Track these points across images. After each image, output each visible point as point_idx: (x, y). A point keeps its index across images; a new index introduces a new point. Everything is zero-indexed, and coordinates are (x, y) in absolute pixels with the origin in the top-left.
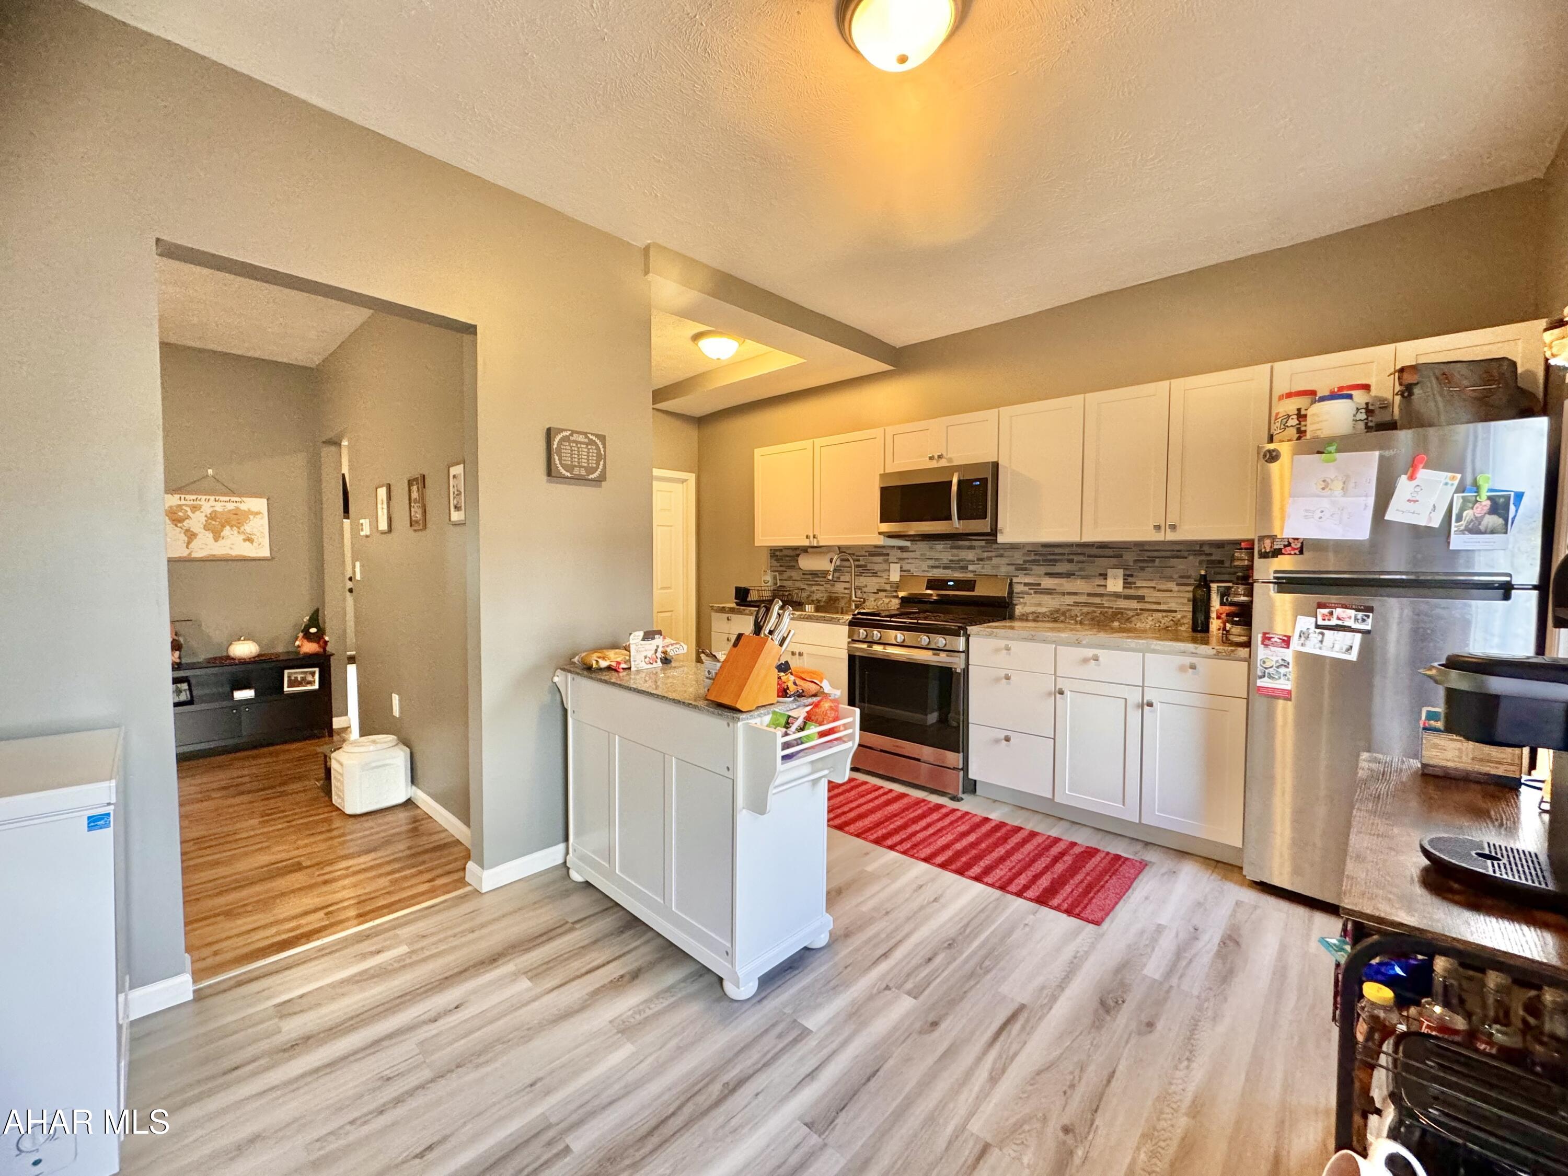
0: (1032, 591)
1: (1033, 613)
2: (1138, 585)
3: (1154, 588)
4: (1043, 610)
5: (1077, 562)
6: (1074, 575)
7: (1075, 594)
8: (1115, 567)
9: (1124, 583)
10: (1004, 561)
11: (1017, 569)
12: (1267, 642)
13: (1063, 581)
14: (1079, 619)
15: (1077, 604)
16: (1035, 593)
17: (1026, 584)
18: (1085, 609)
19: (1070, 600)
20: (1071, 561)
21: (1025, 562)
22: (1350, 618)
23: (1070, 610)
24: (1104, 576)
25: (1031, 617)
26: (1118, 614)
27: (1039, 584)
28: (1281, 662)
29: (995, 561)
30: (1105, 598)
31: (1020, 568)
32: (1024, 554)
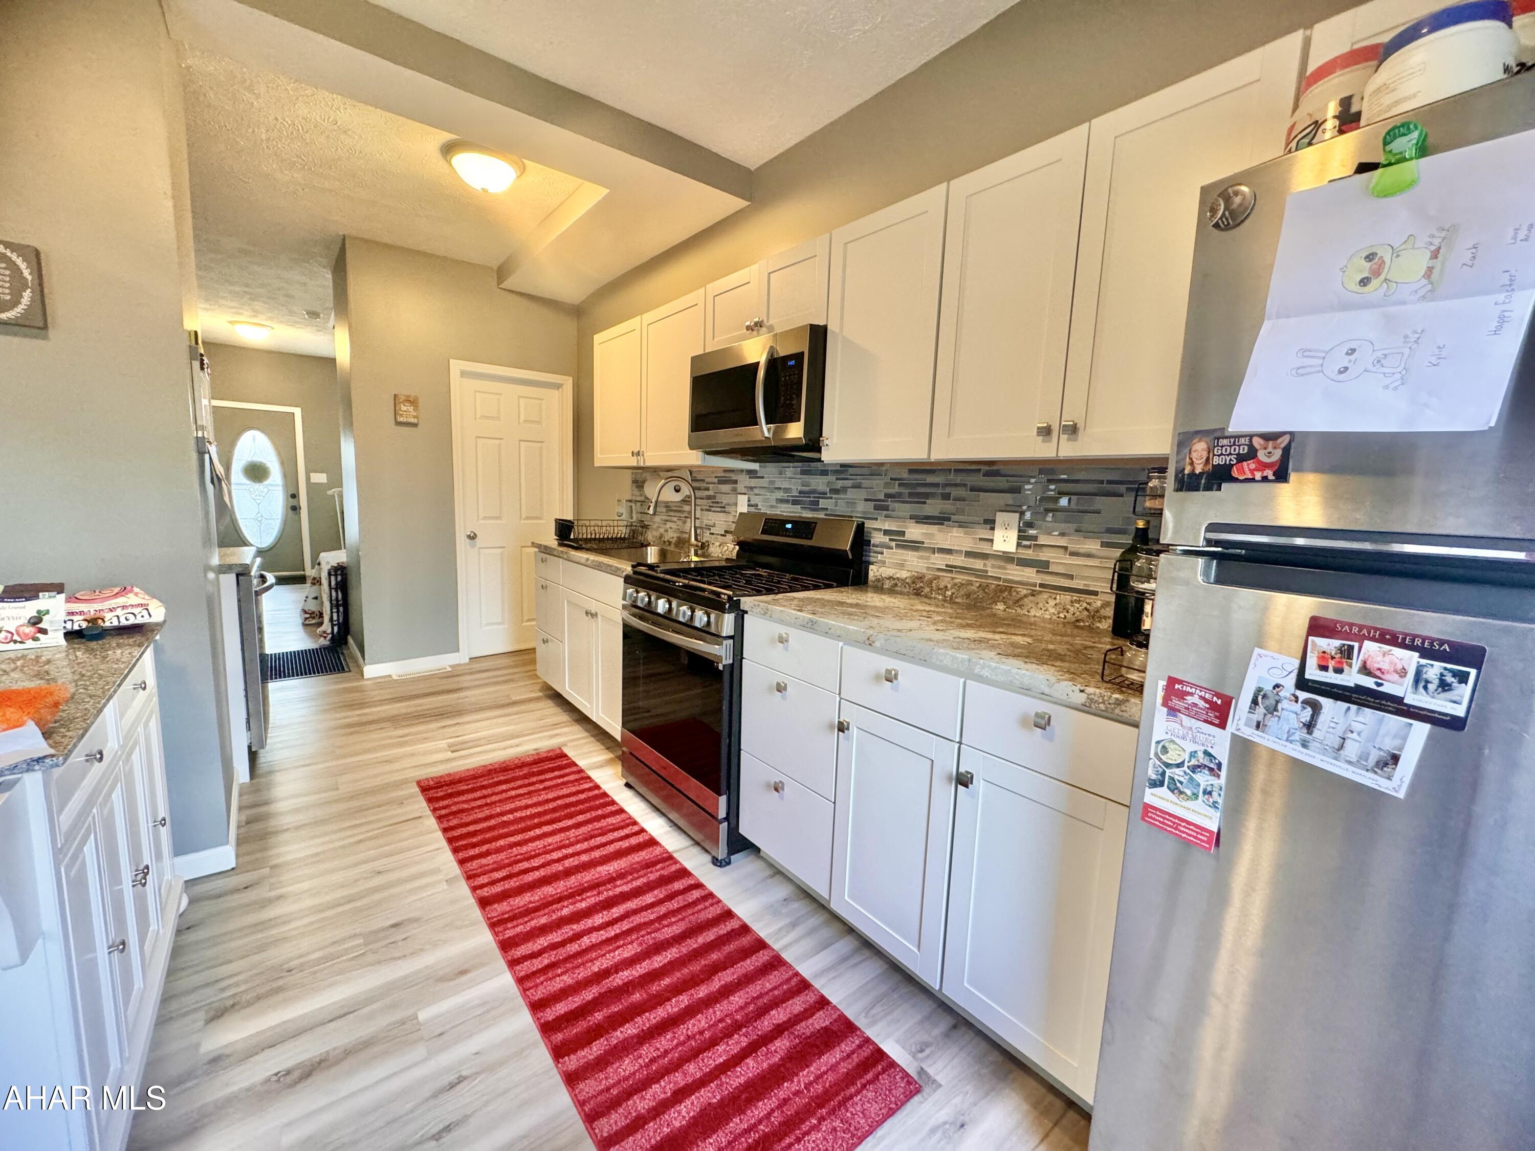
0: (893, 544)
1: (890, 578)
2: (1043, 540)
3: (1066, 548)
4: (904, 574)
5: (955, 499)
6: (949, 519)
7: (949, 551)
8: (1007, 509)
9: (1020, 538)
10: (861, 494)
11: (876, 508)
12: (1175, 702)
13: (933, 529)
14: (949, 593)
15: (950, 568)
16: (898, 546)
17: (886, 532)
18: (961, 578)
19: (940, 561)
20: (946, 497)
21: (888, 496)
22: (1403, 673)
23: (938, 577)
24: (991, 523)
25: (887, 585)
26: (1005, 591)
27: (903, 533)
28: (1202, 759)
29: (851, 494)
30: (989, 563)
31: (881, 507)
32: (887, 485)
